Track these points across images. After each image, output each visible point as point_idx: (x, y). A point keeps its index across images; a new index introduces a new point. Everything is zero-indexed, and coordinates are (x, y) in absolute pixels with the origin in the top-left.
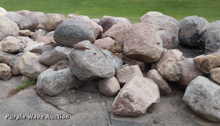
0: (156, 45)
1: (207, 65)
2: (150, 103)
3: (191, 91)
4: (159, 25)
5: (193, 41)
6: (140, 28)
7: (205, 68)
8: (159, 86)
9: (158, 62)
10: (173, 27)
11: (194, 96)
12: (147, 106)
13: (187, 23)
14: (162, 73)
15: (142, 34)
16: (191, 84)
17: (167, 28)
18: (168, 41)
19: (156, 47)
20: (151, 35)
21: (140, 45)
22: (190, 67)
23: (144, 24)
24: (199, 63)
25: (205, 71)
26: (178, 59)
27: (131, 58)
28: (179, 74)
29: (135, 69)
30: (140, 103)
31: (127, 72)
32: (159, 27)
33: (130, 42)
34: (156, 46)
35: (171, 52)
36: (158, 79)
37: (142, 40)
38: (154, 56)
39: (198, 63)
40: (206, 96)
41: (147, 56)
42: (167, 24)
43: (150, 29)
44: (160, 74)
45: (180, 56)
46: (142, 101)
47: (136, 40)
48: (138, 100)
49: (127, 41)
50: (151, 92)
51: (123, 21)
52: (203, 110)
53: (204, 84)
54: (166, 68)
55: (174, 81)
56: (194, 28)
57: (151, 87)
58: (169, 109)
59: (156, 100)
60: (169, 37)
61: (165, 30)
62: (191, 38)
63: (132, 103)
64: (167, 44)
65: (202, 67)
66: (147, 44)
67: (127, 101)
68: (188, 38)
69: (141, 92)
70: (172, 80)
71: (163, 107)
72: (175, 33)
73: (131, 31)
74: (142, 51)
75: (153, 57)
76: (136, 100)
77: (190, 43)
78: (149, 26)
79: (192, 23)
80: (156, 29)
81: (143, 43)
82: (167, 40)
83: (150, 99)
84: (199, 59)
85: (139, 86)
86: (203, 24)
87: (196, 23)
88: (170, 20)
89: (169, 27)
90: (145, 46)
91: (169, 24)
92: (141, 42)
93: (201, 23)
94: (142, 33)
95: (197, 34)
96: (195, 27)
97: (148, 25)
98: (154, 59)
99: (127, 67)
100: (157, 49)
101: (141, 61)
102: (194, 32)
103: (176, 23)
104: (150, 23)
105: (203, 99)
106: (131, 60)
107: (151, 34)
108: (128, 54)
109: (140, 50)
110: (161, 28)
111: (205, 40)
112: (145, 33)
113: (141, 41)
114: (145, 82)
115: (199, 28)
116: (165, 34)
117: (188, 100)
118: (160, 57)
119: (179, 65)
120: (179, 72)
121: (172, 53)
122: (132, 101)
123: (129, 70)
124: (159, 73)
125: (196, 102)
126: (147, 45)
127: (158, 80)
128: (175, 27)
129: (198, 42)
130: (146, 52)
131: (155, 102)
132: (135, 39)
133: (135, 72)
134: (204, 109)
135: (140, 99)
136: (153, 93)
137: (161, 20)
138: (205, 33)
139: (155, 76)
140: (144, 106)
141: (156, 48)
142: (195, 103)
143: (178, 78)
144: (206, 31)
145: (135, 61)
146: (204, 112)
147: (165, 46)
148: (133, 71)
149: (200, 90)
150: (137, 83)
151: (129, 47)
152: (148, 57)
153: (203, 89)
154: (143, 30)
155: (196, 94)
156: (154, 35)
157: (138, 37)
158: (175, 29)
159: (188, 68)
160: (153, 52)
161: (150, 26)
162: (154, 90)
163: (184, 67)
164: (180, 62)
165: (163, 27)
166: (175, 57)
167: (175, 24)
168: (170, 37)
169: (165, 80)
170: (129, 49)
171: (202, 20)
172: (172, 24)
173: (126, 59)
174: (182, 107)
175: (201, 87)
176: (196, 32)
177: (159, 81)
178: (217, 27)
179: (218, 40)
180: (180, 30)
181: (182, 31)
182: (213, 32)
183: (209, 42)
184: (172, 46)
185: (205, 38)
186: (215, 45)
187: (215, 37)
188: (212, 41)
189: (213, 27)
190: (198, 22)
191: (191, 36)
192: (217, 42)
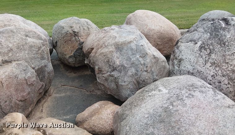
5: (78, 60)
10: (33, 49)
13: (63, 32)
18: (29, 83)
42: (21, 47)
56: (76, 39)
60: (29, 74)
61: (18, 60)
62: (75, 56)
68: (70, 57)
72: (43, 58)
77: (74, 64)
79: (71, 32)
82: (25, 82)
87: (76, 30)
88: (27, 36)
89: (26, 52)
91: (23, 45)
93: (84, 29)
96: (77, 37)
102: (77, 46)
110: (6, 58)
115: (82, 39)
128: (41, 47)
129: (86, 62)
144: (93, 49)
158: (40, 51)
165: (10, 55)
171: (85, 24)
172: (31, 43)
176: (79, 46)
178: (108, 41)
179: (113, 67)
180: (56, 42)
181: (59, 44)
182: (103, 53)
183: (100, 71)
184: (43, 85)
185: (94, 63)
186: (110, 76)
187: (108, 61)
188: (105, 68)
189: (101, 42)
190: (80, 27)
191: (73, 53)
192: (113, 70)
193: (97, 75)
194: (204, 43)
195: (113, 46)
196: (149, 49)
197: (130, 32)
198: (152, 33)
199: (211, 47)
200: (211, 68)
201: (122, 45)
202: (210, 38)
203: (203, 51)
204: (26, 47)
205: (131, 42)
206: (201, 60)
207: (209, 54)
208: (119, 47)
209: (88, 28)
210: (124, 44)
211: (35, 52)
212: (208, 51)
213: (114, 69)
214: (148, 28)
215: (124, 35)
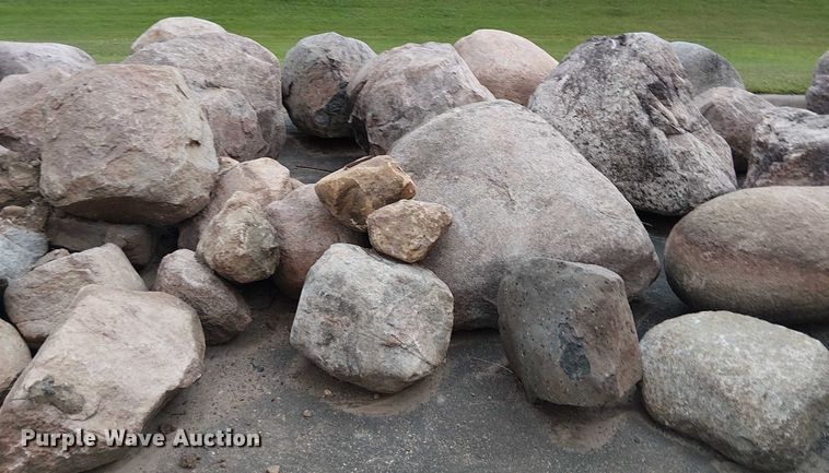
0: (182, 149)
1: (357, 199)
2: (156, 393)
3: (309, 304)
4: (202, 69)
5: (333, 121)
6: (109, 87)
7: (353, 211)
8: (200, 313)
9: (203, 217)
10: (255, 74)
11: (322, 319)
12: (144, 410)
13: (309, 60)
14: (208, 258)
15: (121, 111)
16: (310, 279)
17: (237, 79)
18: (246, 130)
19: (185, 158)
20: (160, 113)
21: (113, 156)
22: (310, 217)
23: (129, 70)
24: (331, 199)
25: (354, 223)
26: (273, 194)
27: (84, 219)
28: (272, 249)
29: (97, 262)
30: (110, 409)
31: (56, 286)
32: (202, 79)
33: (66, 147)
34: (184, 155)
35: (245, 169)
36: (195, 284)
37: (122, 136)
38: (180, 194)
39: (329, 197)
40: (357, 311)
41: (150, 198)
42: (235, 67)
43: (153, 88)
44: (205, 264)
45: (280, 180)
46: (121, 397)
47: (97, 138)
48: (104, 397)
49: (56, 144)
50: (161, 347)
51: (54, 57)
52: (352, 360)
53: (346, 268)
54: (220, 238)
55: (255, 278)
56: (333, 75)
57: (163, 328)
58: (244, 392)
59: (181, 376)
60: (247, 115)
61: (229, 87)
62: (327, 111)
63: (73, 417)
64: (244, 141)
65: (344, 211)
66: (147, 151)
67: (50, 413)
68: (318, 112)
69: (114, 361)
70: (247, 276)
71: (221, 392)
72: (269, 97)
73: (68, 102)
74: (125, 183)
75: (177, 201)
76: (94, 400)
77: (325, 129)
78: (153, 77)
79: (325, 60)
80: (184, 87)
81: (129, 146)
82: (240, 125)
83: (155, 376)
84: (328, 185)
85: (105, 334)
86: (359, 60)
87: (335, 58)
88: (245, 51)
89: (244, 77)
90: (137, 158)
91: (239, 65)
92: (119, 145)
93: (352, 58)
94: (123, 106)
95: (342, 96)
96: (336, 72)
97: (146, 72)
98: (181, 206)
99: (58, 262)
100: (189, 167)
101: (129, 223)
102: (334, 89)
103: (268, 60)
104: (165, 62)
105: (348, 325)
106: (85, 224)
107: (158, 108)
108: (65, 203)
109: (117, 178)
110: (212, 80)
111: (365, 114)
112: (134, 105)
113: (118, 140)
114: (133, 312)
115: (347, 76)
116: (230, 104)
117: (304, 337)
118: (206, 195)
119: (271, 215)
120: (269, 244)
121: (250, 174)
122: (70, 409)
123: (65, 274)
124: (201, 259)
125: (330, 337)
126: (146, 155)
127: (193, 290)
128: (267, 75)
129: (350, 121)
130: (143, 186)
131: (177, 384)
132: (89, 134)
133: (96, 279)
134: (356, 358)
135: (111, 392)
136: (171, 348)
137: (207, 50)
138: (362, 92)
139: (183, 276)
140: (129, 416)
141: (182, 163)
142: (327, 344)
143: (268, 267)
144: (365, 83)
145: (101, 227)
146: (355, 368)
147: (235, 149)
148: (85, 273)
149: (336, 295)
150: (96, 327)
151: (66, 171)
152: (154, 203)
153: (345, 289)
154: (122, 93)
155: (327, 311)
156: (171, 110)
157: (106, 125)
158: (266, 82)
159: (302, 223)
160: (174, 178)
161: (154, 74)
162: (174, 337)
163: (288, 220)
164: (276, 205)
165: (218, 75)
166: (260, 186)
167: (265, 64)
168: (249, 114)
169: (222, 285)
170: (68, 181)
171: (356, 48)
172: (252, 64)
173: (61, 228)
174: (293, 371)
175: (339, 280)
176: (339, 91)
177: (200, 292)
178: (395, 67)
179: (399, 112)
180: (290, 86)
181: (296, 87)
182: (383, 87)
183: (375, 120)
184: (265, 147)
185: (365, 106)
186: (393, 127)
187: (391, 103)
188: (385, 115)
189: (382, 69)
190: (343, 53)
191: (325, 103)
192: (398, 118)
193: (369, 130)
194: (572, 78)
195: (403, 76)
196: (468, 81)
197: (437, 52)
198: (501, 77)
199: (583, 84)
200: (575, 120)
201: (418, 72)
202: (583, 69)
203: (568, 91)
204: (243, 68)
205: (435, 67)
206: (562, 107)
207: (577, 97)
208: (413, 77)
209: (361, 57)
210: (423, 70)
211: (257, 81)
212: (577, 90)
213: (401, 115)
214: (495, 65)
215: (426, 56)
